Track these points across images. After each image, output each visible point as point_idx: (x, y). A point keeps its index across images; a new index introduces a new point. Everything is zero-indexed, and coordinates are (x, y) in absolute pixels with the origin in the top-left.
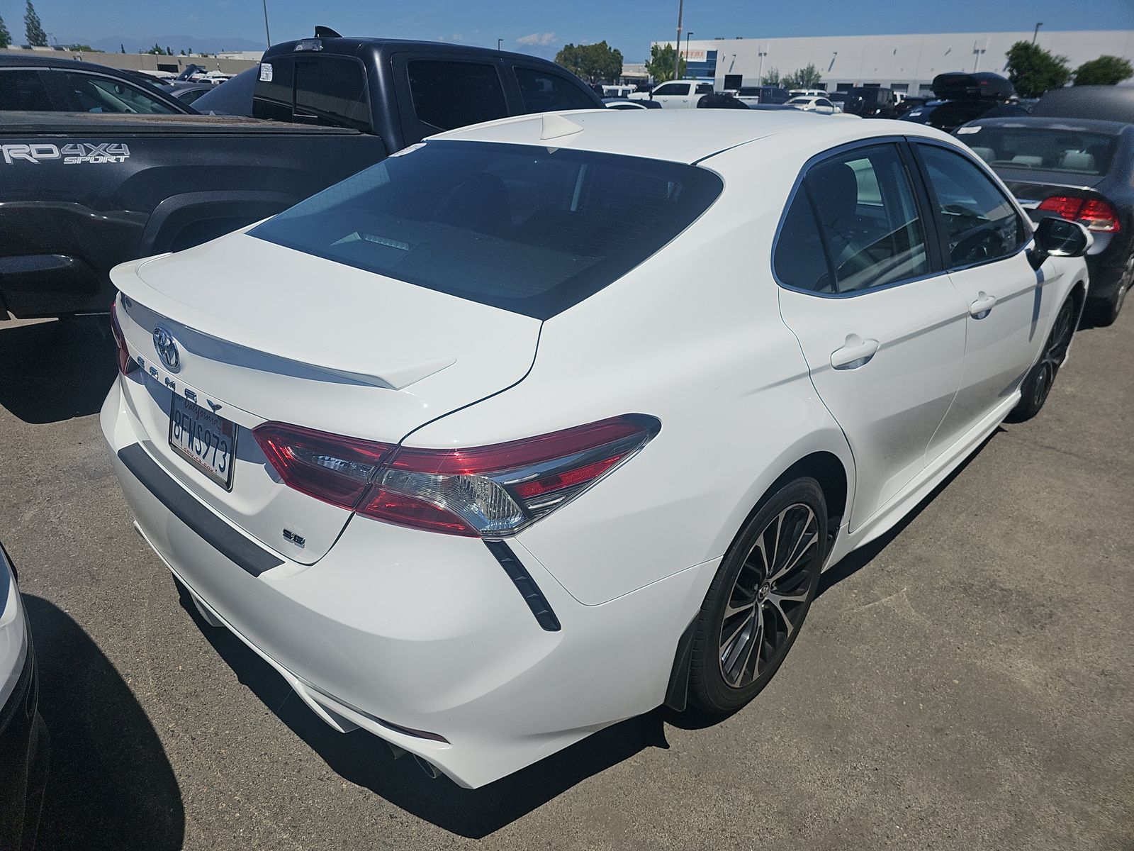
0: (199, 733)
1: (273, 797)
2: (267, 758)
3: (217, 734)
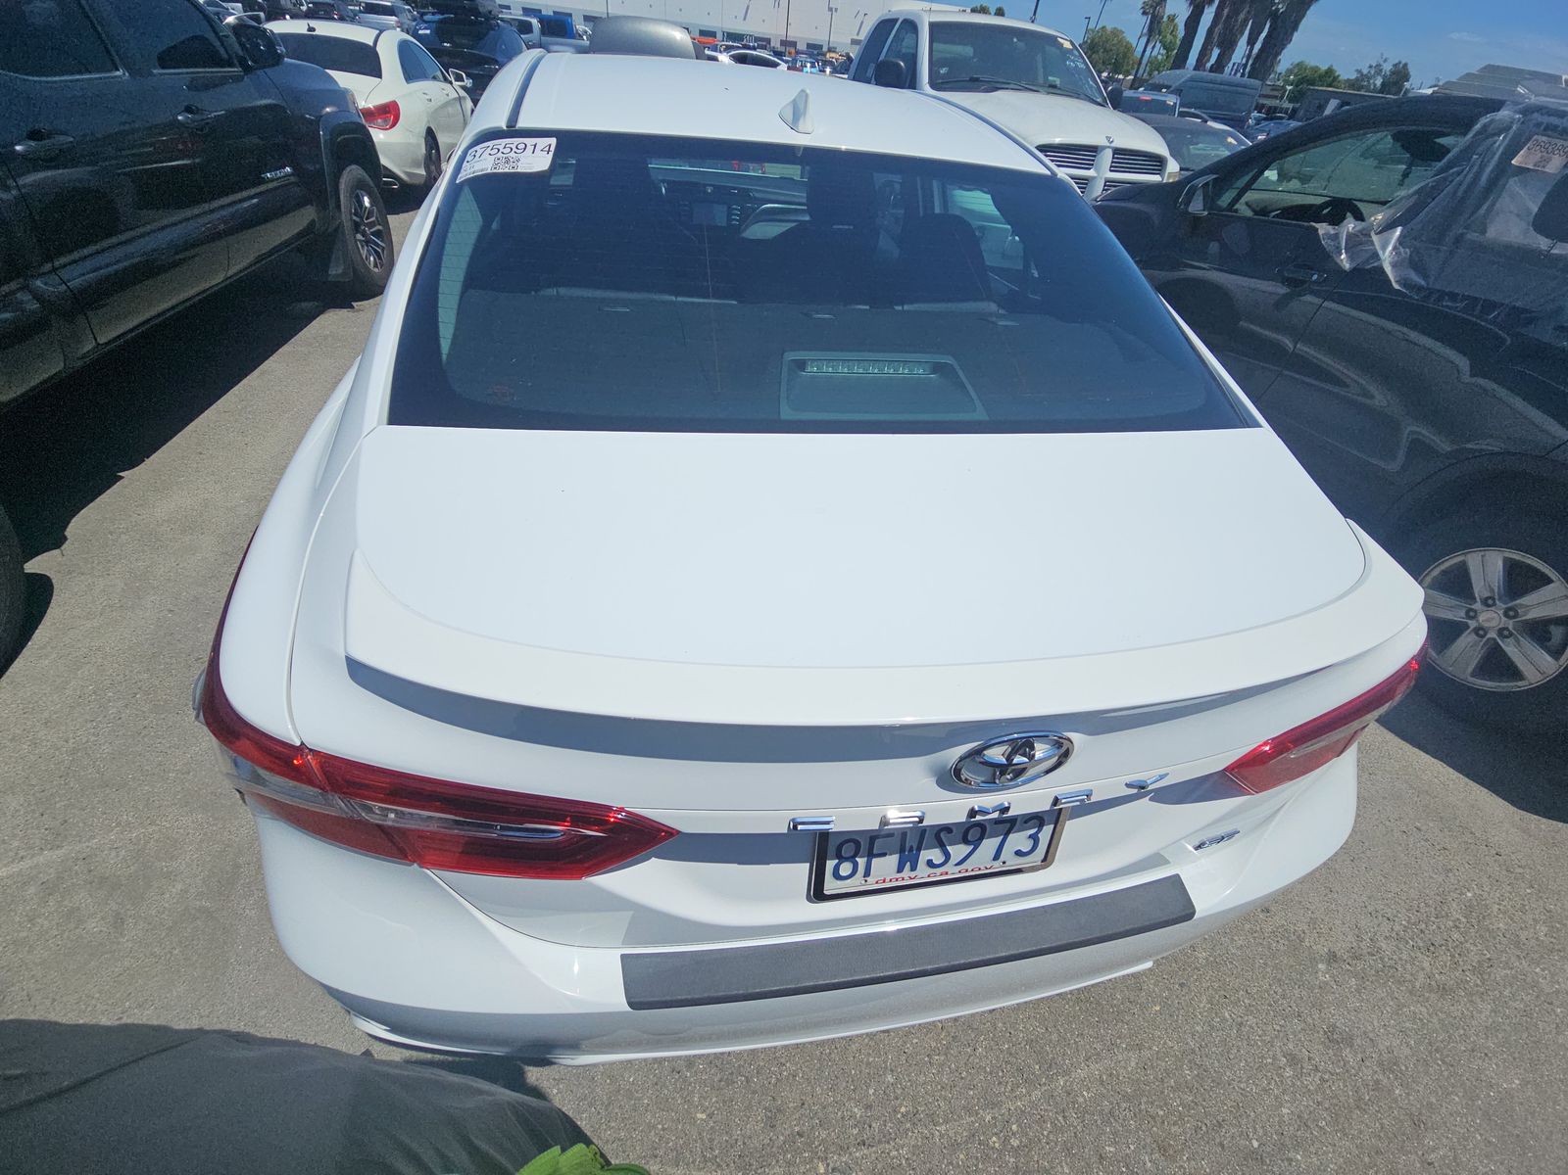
0: (855, 1131)
1: (1000, 1074)
2: (937, 1057)
3: (869, 1107)
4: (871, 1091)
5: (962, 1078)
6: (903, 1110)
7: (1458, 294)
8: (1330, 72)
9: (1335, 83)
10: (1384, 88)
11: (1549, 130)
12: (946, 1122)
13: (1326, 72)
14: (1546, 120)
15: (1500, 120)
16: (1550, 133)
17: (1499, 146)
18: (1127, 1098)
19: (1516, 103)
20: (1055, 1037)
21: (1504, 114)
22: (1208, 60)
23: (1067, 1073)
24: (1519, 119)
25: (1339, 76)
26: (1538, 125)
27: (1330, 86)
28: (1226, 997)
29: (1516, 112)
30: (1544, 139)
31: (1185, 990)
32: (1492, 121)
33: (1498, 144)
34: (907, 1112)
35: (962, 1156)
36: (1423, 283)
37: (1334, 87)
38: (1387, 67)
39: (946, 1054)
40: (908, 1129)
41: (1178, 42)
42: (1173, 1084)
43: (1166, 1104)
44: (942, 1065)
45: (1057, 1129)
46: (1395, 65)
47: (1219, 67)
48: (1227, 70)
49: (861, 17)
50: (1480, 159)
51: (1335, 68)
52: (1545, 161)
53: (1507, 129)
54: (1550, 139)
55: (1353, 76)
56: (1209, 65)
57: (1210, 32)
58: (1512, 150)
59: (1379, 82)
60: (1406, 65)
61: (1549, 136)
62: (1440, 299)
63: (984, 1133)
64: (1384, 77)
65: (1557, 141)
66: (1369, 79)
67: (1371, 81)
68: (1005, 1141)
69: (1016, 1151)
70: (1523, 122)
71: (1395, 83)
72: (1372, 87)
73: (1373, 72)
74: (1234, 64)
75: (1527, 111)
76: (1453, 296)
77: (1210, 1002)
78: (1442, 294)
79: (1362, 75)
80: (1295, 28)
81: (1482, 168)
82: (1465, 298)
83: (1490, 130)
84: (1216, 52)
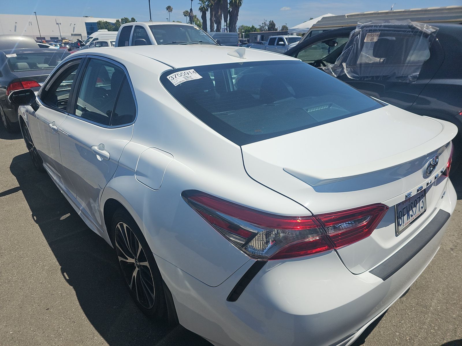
4: (397, 340)
5: (412, 322)
6: (408, 338)
7: (368, 76)
8: (253, 27)
9: (256, 30)
10: (269, 29)
11: (370, 31)
12: (419, 334)
13: (252, 27)
14: (368, 29)
15: (357, 32)
16: (370, 32)
17: (359, 38)
18: (447, 303)
19: (359, 27)
20: (420, 300)
21: (357, 30)
22: (214, 28)
23: (431, 306)
24: (361, 30)
25: (256, 28)
26: (367, 31)
27: (255, 31)
28: (442, 269)
29: (360, 29)
30: (370, 33)
31: (434, 272)
32: (355, 32)
33: (358, 37)
34: (409, 338)
35: (430, 339)
36: (358, 76)
37: (256, 31)
38: (268, 23)
39: (403, 320)
40: (413, 342)
41: (202, 24)
42: (451, 294)
43: (454, 299)
44: (405, 323)
45: (441, 319)
46: (270, 22)
47: (218, 29)
48: (221, 30)
49: (73, 26)
50: (356, 43)
51: (254, 26)
52: (373, 39)
53: (359, 33)
54: (372, 33)
55: (259, 27)
56: (215, 30)
57: (211, 19)
58: (363, 38)
59: (267, 28)
60: (272, 21)
61: (371, 33)
62: (364, 79)
63: (429, 331)
64: (268, 26)
65: (373, 33)
66: (264, 27)
67: (265, 28)
68: (434, 329)
69: (438, 329)
70: (362, 31)
71: (272, 27)
72: (265, 30)
73: (264, 25)
74: (223, 28)
75: (362, 28)
76: (367, 77)
77: (441, 272)
78: (364, 77)
79: (261, 26)
80: (238, 15)
81: (357, 44)
82: (370, 77)
83: (355, 34)
84: (215, 26)
